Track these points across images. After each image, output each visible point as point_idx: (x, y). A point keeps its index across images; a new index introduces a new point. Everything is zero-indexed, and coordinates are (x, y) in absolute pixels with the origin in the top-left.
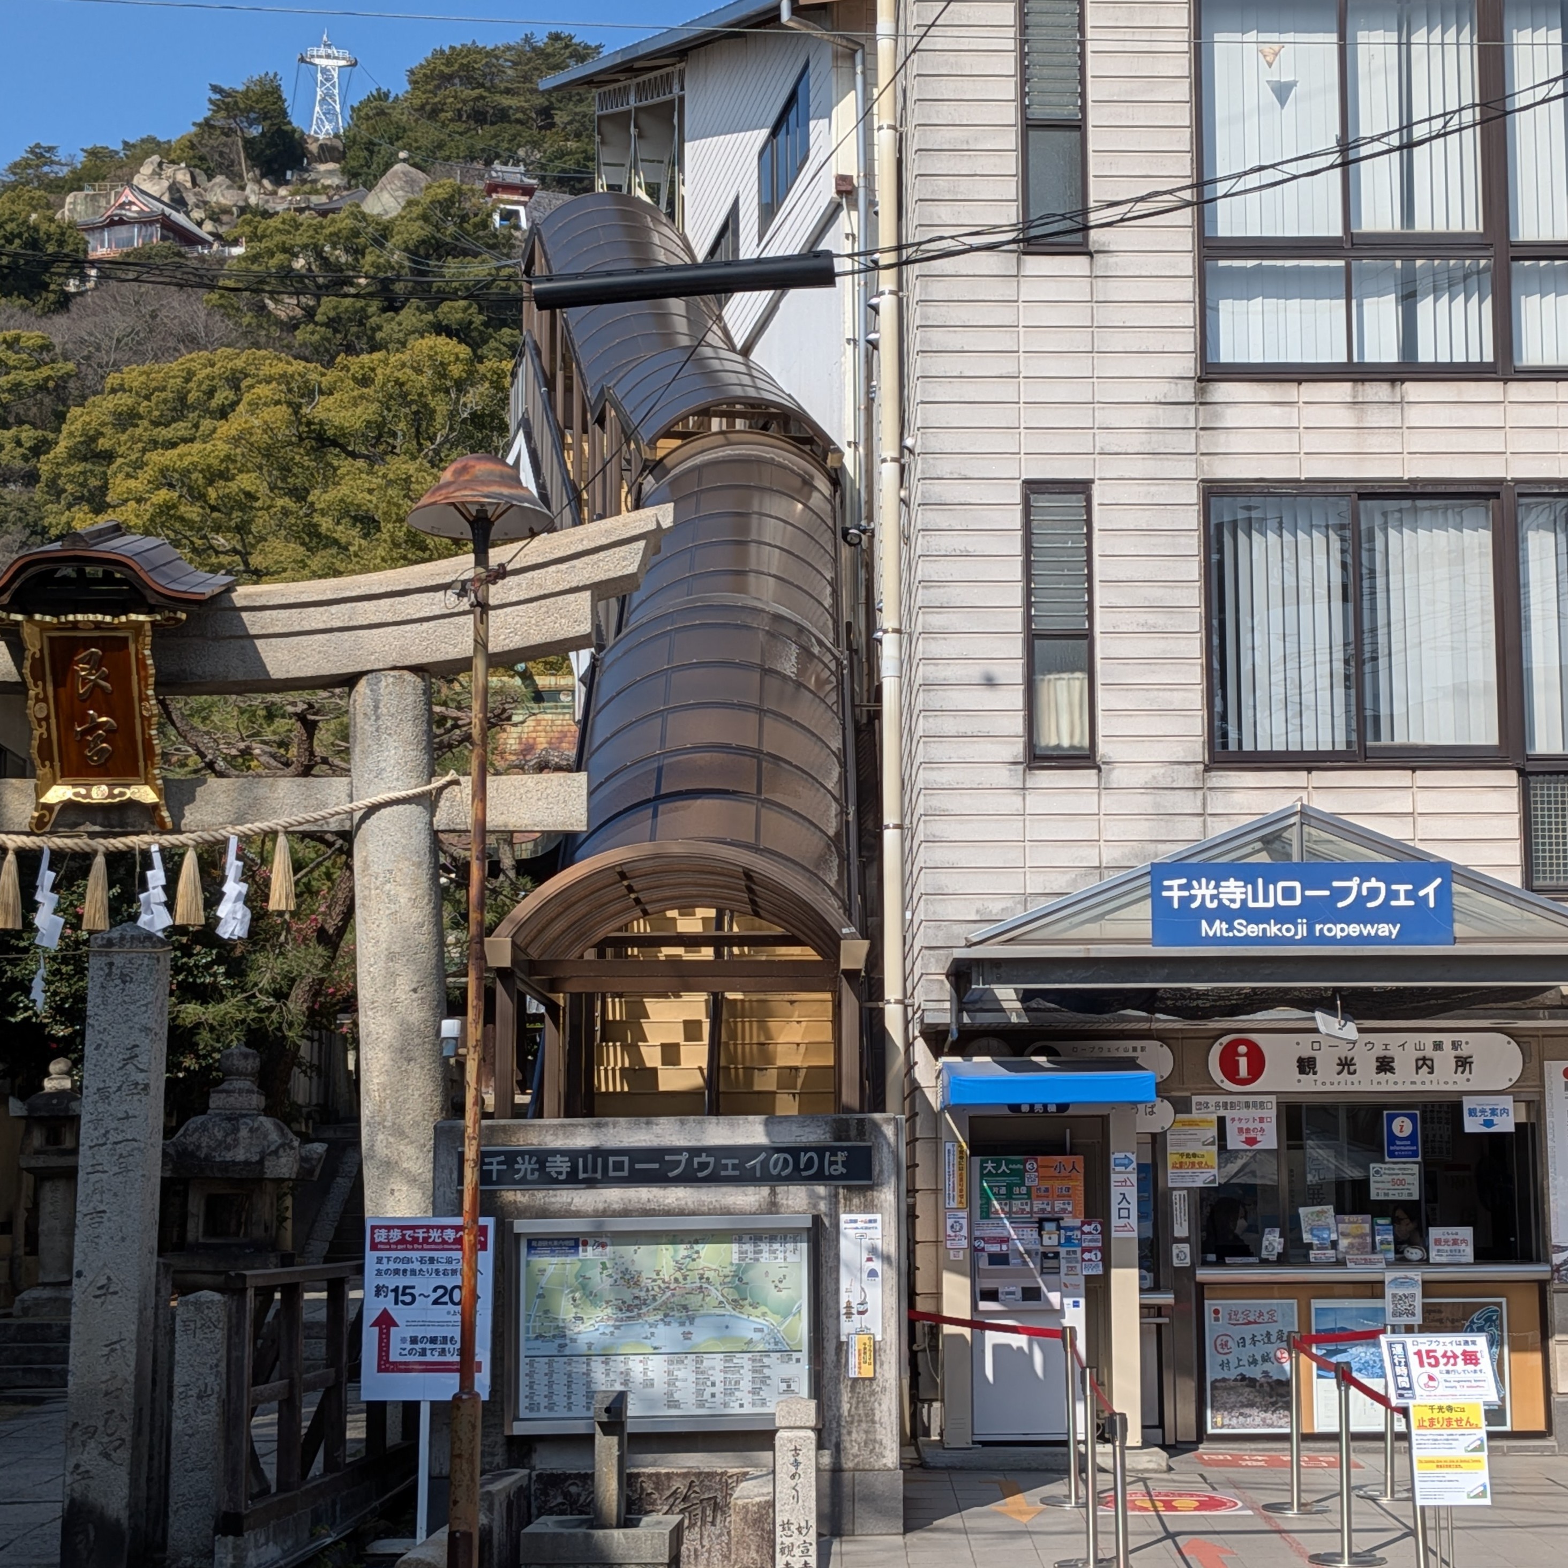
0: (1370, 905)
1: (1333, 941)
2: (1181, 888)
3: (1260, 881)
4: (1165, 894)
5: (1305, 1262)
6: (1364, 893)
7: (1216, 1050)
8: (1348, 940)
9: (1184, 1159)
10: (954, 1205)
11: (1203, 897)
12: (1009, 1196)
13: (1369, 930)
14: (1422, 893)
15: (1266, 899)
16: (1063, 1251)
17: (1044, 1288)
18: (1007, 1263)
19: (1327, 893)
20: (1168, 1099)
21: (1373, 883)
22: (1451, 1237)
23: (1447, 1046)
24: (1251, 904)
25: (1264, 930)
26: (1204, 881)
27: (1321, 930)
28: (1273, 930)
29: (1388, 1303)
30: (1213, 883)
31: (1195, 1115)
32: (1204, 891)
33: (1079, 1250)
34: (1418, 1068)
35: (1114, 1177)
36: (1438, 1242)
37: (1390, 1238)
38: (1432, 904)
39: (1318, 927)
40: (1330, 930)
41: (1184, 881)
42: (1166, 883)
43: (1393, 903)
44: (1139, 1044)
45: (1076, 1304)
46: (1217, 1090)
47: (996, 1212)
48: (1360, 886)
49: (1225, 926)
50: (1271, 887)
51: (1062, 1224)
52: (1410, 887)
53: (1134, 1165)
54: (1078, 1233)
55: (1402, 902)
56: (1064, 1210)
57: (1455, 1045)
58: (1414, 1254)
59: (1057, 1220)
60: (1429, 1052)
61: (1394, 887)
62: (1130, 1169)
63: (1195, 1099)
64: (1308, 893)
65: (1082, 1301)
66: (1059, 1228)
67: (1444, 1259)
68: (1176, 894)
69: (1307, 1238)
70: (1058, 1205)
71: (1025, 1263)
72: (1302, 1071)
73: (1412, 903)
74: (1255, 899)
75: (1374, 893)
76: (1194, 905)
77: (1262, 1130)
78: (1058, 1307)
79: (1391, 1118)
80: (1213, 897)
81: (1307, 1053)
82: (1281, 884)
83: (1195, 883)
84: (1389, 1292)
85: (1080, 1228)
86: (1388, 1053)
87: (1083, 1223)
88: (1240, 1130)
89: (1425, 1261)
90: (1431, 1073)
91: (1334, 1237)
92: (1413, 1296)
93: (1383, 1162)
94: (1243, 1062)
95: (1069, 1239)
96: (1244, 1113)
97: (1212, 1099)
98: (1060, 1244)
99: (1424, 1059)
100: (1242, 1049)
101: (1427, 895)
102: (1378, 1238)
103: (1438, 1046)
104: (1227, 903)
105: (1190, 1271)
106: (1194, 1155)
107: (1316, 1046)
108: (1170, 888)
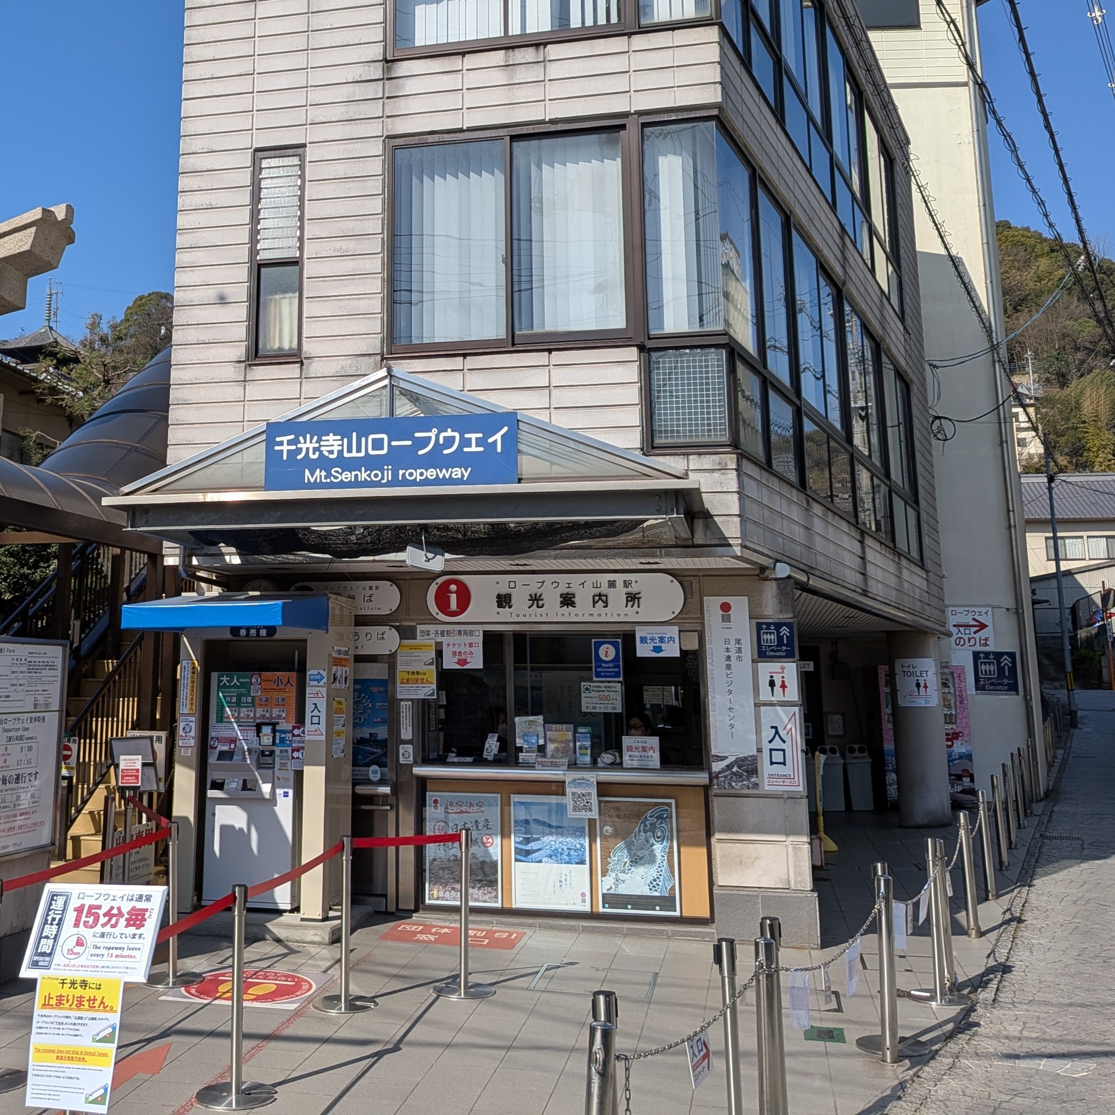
0: (446, 452)
1: (414, 483)
2: (290, 443)
3: (354, 434)
4: (277, 448)
5: (516, 764)
6: (441, 441)
7: (433, 588)
8: (426, 482)
9: (410, 676)
10: (186, 711)
11: (308, 449)
12: (239, 704)
13: (444, 473)
14: (490, 440)
15: (359, 450)
16: (277, 750)
17: (260, 782)
18: (231, 759)
19: (409, 443)
20: (397, 628)
21: (449, 433)
22: (641, 745)
23: (620, 584)
24: (346, 455)
25: (356, 476)
26: (308, 436)
27: (404, 474)
28: (363, 476)
29: (568, 800)
30: (315, 438)
31: (419, 640)
32: (308, 445)
33: (290, 749)
34: (594, 603)
35: (308, 690)
36: (630, 749)
37: (588, 744)
38: (499, 450)
39: (401, 472)
40: (411, 474)
41: (292, 437)
42: (278, 439)
43: (466, 450)
44: (374, 583)
45: (286, 795)
46: (435, 621)
47: (228, 717)
48: (437, 436)
49: (323, 473)
50: (363, 439)
51: (278, 728)
52: (480, 435)
53: (325, 680)
54: (290, 735)
55: (474, 448)
56: (279, 717)
57: (626, 584)
58: (607, 758)
59: (274, 725)
60: (605, 589)
61: (467, 436)
62: (321, 683)
63: (420, 628)
64: (394, 443)
65: (291, 792)
66: (274, 731)
67: (635, 764)
68: (285, 448)
69: (519, 742)
70: (276, 712)
71: (244, 759)
72: (500, 606)
73: (481, 449)
74: (350, 450)
75: (449, 441)
76: (299, 457)
77: (471, 653)
78: (267, 796)
79: (598, 645)
80: (315, 450)
81: (505, 590)
82: (371, 437)
83: (301, 439)
84: (569, 790)
85: (291, 732)
86: (570, 591)
87: (294, 728)
88: (454, 653)
89: (617, 765)
90: (606, 606)
91: (541, 742)
92: (589, 794)
93: (592, 681)
94: (453, 598)
95: (282, 740)
96: (456, 639)
97: (432, 628)
98: (274, 743)
99: (600, 595)
100: (453, 587)
101: (496, 441)
102: (578, 744)
103: (612, 584)
104: (326, 454)
105: (410, 767)
106: (418, 673)
107: (512, 585)
108: (281, 443)
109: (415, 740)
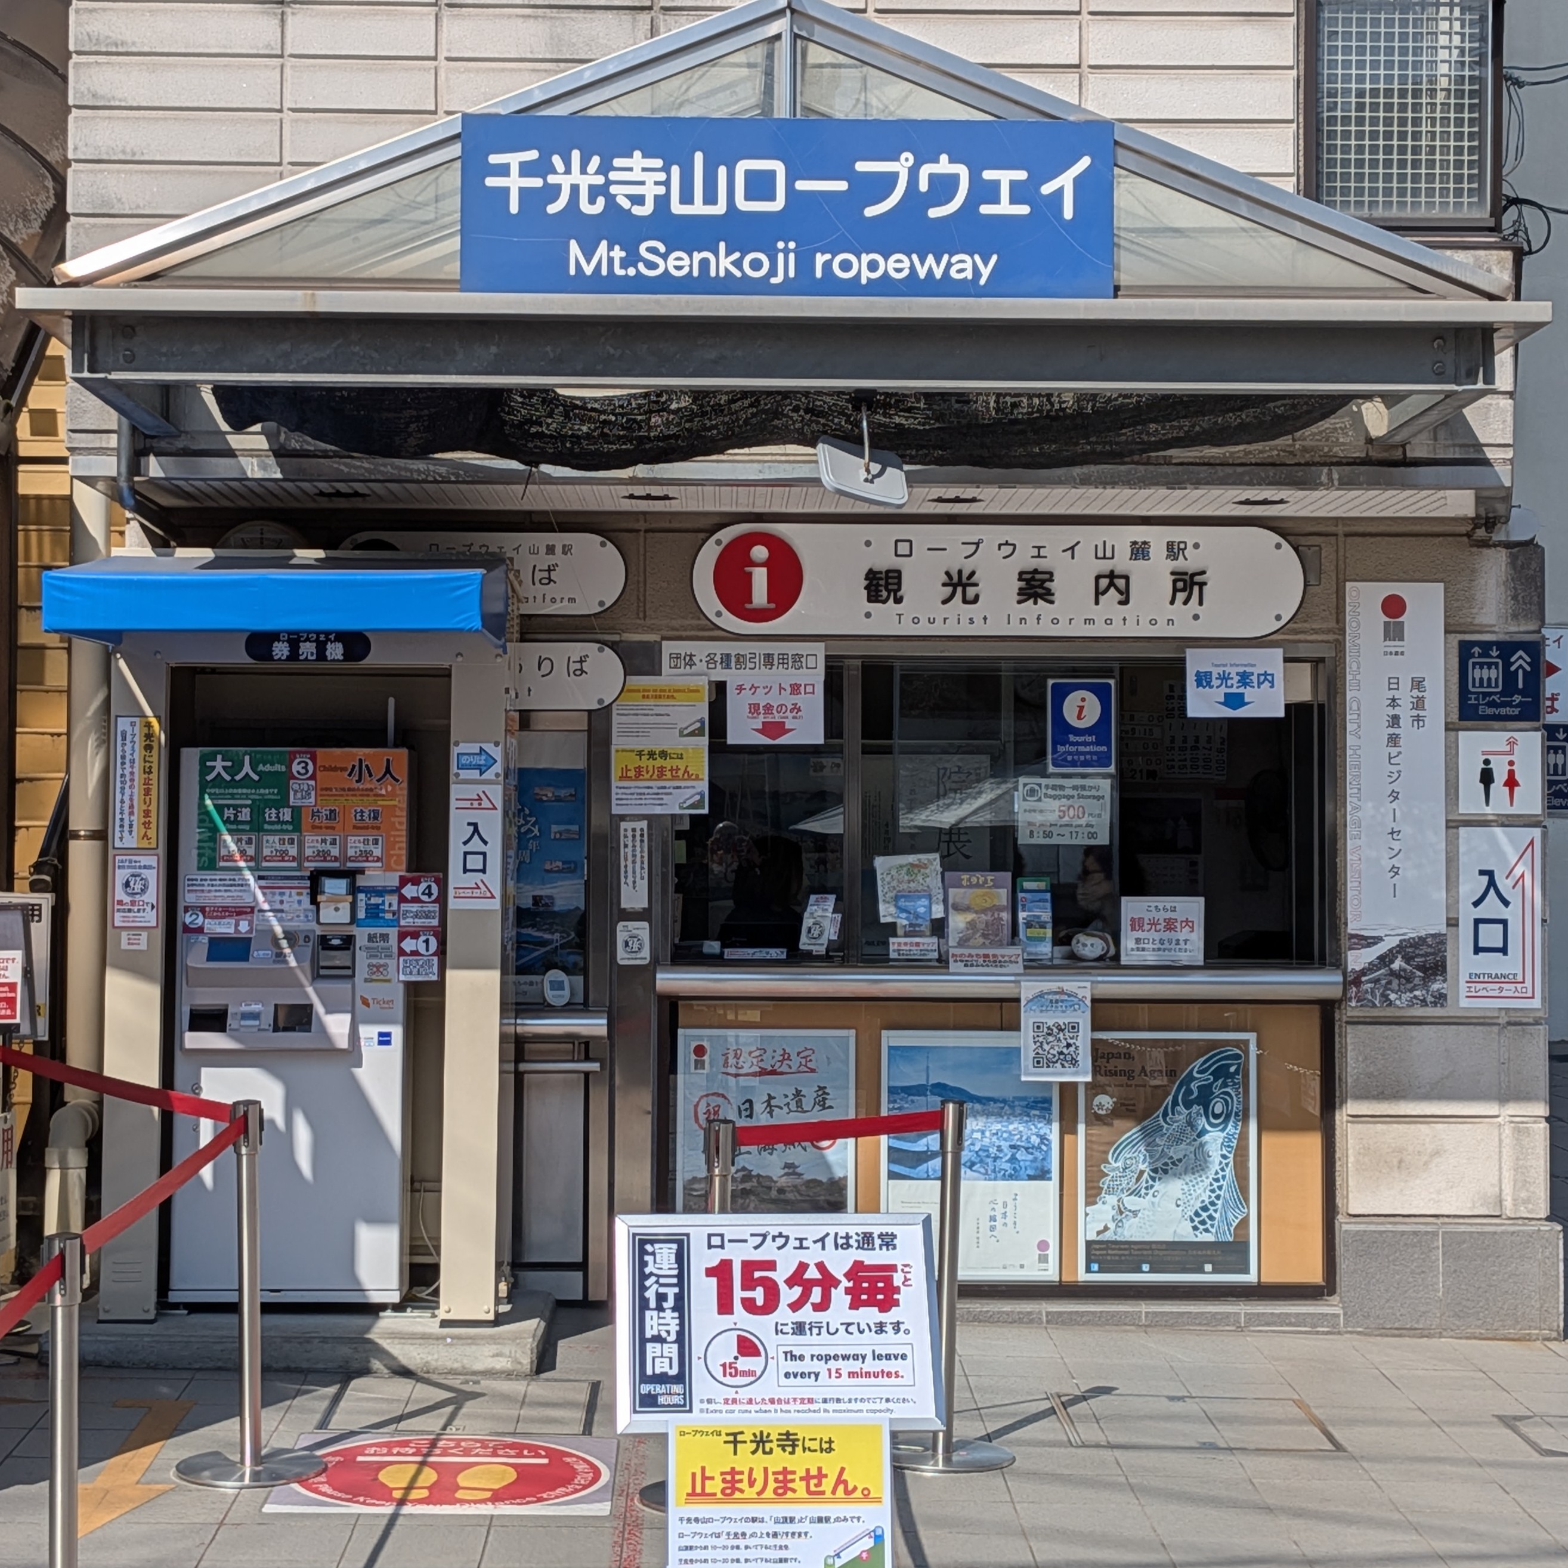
0: (934, 213)
1: (853, 288)
2: (526, 170)
3: (699, 157)
4: (491, 182)
5: (880, 960)
6: (923, 186)
7: (709, 555)
8: (884, 286)
9: (645, 762)
10: (131, 841)
11: (575, 189)
12: (257, 825)
13: (930, 266)
14: (1047, 189)
15: (710, 198)
16: (361, 935)
17: (319, 1008)
18: (245, 957)
19: (842, 186)
20: (613, 646)
21: (944, 166)
22: (1162, 916)
23: (1158, 551)
24: (677, 208)
25: (704, 264)
26: (576, 155)
27: (828, 265)
28: (723, 263)
29: (1025, 1040)
30: (595, 161)
31: (669, 676)
32: (576, 177)
33: (393, 933)
34: (1098, 593)
35: (456, 791)
36: (1137, 924)
37: (1046, 916)
38: (1068, 213)
39: (820, 259)
40: (846, 266)
41: (533, 155)
42: (494, 159)
43: (985, 209)
44: (558, 539)
45: (384, 1039)
46: (713, 632)
47: (230, 858)
48: (913, 173)
49: (618, 253)
50: (722, 171)
51: (361, 881)
52: (1021, 175)
53: (498, 768)
54: (394, 899)
55: (1005, 207)
56: (366, 856)
57: (1174, 550)
58: (1089, 945)
59: (350, 875)
60: (1122, 562)
61: (988, 175)
62: (489, 775)
63: (669, 648)
64: (801, 185)
65: (397, 1032)
66: (353, 890)
67: (1150, 958)
68: (515, 182)
69: (886, 912)
70: (355, 844)
71: (280, 956)
72: (874, 596)
73: (1024, 210)
74: (687, 198)
75: (944, 187)
76: (553, 209)
77: (796, 708)
78: (343, 1043)
79: (1062, 694)
80: (595, 192)
81: (884, 561)
82: (743, 166)
83: (557, 161)
84: (1028, 1019)
85: (397, 890)
86: (1042, 564)
87: (404, 881)
88: (754, 709)
89: (1111, 961)
90: (1125, 602)
91: (938, 912)
92: (1074, 1027)
93: (1044, 775)
94: (760, 578)
95: (374, 913)
96: (761, 676)
97: (700, 649)
98: (354, 919)
99: (1112, 576)
100: (760, 552)
101: (1060, 192)
102: (1022, 915)
103: (1140, 551)
104: (625, 204)
105: (647, 972)
106: (664, 754)
107: (903, 548)
108: (503, 170)
109: (657, 909)
